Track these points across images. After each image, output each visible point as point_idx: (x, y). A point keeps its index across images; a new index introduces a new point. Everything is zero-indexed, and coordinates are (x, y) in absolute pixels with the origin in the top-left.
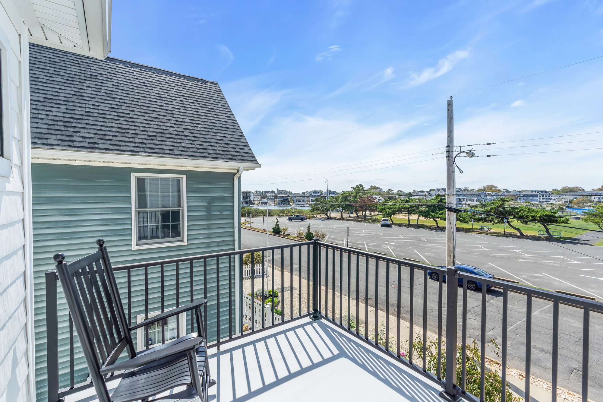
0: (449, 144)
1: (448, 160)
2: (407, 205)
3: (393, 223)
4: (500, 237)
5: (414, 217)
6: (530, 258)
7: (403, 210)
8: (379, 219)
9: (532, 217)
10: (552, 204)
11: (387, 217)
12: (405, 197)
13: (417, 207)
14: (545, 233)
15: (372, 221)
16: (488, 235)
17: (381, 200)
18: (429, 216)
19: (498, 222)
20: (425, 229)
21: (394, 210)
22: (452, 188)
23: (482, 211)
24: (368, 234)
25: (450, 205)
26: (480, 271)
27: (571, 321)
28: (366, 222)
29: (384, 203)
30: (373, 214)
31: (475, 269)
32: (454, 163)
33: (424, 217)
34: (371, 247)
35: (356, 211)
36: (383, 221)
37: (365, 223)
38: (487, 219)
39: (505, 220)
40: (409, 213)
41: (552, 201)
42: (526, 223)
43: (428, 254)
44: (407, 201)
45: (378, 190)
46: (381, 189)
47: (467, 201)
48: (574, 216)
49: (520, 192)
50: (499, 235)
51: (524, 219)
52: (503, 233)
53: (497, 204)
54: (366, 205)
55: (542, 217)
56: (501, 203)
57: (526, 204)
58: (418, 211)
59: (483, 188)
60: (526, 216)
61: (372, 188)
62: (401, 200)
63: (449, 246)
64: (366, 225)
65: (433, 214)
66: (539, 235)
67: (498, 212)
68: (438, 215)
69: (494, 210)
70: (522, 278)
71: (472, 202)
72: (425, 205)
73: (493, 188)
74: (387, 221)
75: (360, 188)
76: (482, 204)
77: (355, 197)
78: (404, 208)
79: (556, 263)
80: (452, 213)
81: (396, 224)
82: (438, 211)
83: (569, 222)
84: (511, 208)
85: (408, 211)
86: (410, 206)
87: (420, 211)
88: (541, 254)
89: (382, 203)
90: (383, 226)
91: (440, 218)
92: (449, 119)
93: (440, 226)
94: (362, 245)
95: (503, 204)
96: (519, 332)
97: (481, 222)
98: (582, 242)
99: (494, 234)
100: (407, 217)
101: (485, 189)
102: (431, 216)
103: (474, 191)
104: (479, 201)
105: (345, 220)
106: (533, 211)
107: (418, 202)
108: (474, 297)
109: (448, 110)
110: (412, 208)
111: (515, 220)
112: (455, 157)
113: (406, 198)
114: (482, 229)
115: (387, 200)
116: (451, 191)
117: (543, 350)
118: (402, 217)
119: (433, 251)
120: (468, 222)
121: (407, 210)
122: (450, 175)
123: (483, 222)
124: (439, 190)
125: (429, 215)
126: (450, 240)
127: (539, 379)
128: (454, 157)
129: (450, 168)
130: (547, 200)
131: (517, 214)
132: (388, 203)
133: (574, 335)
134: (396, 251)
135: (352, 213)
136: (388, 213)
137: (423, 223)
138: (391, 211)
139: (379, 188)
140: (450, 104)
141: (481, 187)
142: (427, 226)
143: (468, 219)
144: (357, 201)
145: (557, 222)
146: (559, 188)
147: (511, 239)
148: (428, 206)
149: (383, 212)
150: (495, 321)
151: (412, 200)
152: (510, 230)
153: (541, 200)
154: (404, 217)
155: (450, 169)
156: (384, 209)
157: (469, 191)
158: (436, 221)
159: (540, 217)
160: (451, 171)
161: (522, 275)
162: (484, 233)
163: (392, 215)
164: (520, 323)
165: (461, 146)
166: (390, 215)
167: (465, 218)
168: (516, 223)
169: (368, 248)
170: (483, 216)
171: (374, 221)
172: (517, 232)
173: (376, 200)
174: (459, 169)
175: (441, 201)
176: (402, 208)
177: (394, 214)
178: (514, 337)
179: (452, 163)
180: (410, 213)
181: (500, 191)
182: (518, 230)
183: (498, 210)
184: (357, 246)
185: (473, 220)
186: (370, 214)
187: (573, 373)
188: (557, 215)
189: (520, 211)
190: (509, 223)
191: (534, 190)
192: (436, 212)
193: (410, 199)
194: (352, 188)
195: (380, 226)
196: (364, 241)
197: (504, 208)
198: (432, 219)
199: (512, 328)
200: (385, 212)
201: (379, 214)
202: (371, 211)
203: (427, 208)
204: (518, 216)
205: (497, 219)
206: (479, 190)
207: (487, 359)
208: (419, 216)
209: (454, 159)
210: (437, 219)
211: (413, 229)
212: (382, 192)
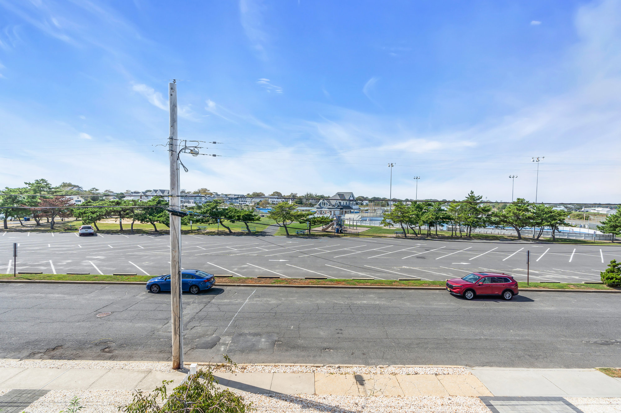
0: (172, 136)
1: (172, 155)
2: (118, 208)
3: (99, 231)
4: (215, 236)
5: (127, 222)
6: (238, 252)
7: (112, 213)
8: (76, 226)
9: (238, 216)
10: (247, 205)
11: (89, 223)
12: (116, 198)
13: (132, 210)
14: (246, 229)
15: (65, 230)
16: (205, 235)
17: (80, 201)
18: (146, 220)
19: (213, 222)
20: (141, 235)
21: (100, 214)
22: (176, 188)
23: (199, 213)
24: (58, 249)
25: (174, 208)
26: (202, 273)
27: (269, 299)
28: (54, 232)
29: (84, 205)
30: (66, 219)
31: (197, 272)
32: (178, 159)
33: (140, 221)
34: (61, 267)
35: (35, 217)
36: (82, 229)
37: (52, 233)
38: (204, 220)
39: (219, 221)
40: (120, 217)
41: (247, 203)
42: (233, 222)
43: (146, 263)
44: (118, 203)
45: (75, 189)
46: (80, 188)
47: (184, 203)
48: (261, 215)
49: (226, 195)
50: (214, 234)
51: (232, 218)
52: (217, 232)
53: (212, 206)
54: (53, 209)
55: (244, 216)
56: (215, 205)
57: (231, 206)
58: (132, 214)
59: (198, 191)
60: (234, 216)
61: (65, 185)
62: (110, 202)
63: (174, 256)
64: (53, 236)
65: (151, 217)
66: (242, 231)
67: (213, 213)
68: (156, 219)
69: (210, 211)
70: (234, 271)
71: (189, 204)
72: (141, 208)
73: (206, 191)
74: (90, 228)
75: (43, 185)
76: (198, 206)
77: (34, 197)
78: (114, 211)
79: (255, 253)
80: (177, 217)
81: (103, 232)
82: (156, 214)
83: (260, 220)
84: (223, 209)
85: (120, 215)
86: (123, 208)
87: (135, 215)
88: (245, 247)
89: (82, 206)
90: (82, 235)
91: (158, 222)
92: (172, 106)
93: (158, 229)
94: (45, 267)
95: (216, 206)
96: (237, 324)
97: (198, 224)
98: (267, 234)
99: (210, 233)
100: (118, 222)
101: (199, 192)
102: (148, 220)
103: (191, 193)
104: (195, 203)
105: (12, 231)
106: (238, 211)
107: (132, 204)
108: (197, 301)
109: (171, 95)
110: (125, 211)
111: (226, 220)
112: (180, 152)
113: (117, 200)
114: (199, 229)
115: (90, 202)
116: (175, 192)
117: (255, 334)
118: (112, 222)
119: (152, 258)
120: (187, 224)
121: (119, 213)
122: (174, 173)
123: (201, 223)
124: (156, 191)
125: (146, 218)
126: (174, 249)
127: (256, 364)
128: (178, 152)
129: (174, 164)
130: (244, 203)
131: (227, 214)
132: (90, 205)
133: (272, 311)
134: (103, 266)
135: (28, 220)
136: (90, 218)
137: (139, 228)
138: (95, 215)
139: (78, 186)
140: (173, 88)
141: (197, 190)
142: (144, 231)
143: (187, 221)
144: (36, 204)
145: (253, 220)
146: (251, 193)
147: (223, 237)
148: (145, 209)
149: (83, 217)
150: (217, 320)
151: (125, 202)
152: (222, 229)
153: (240, 202)
154: (114, 222)
155: (174, 166)
156: (85, 213)
157: (186, 193)
158: (154, 225)
159: (243, 216)
160: (175, 168)
161: (234, 268)
162: (201, 234)
163: (96, 220)
164: (237, 315)
165: (186, 141)
166: (94, 220)
167: (184, 220)
168: (226, 222)
169: (56, 270)
170: (201, 217)
171: (69, 229)
172: (227, 230)
173: (73, 202)
174: (184, 167)
175: (159, 202)
176: (111, 211)
177: (99, 219)
178: (234, 331)
179: (176, 159)
180: (122, 217)
181: (212, 194)
182: (228, 228)
183: (212, 211)
184: (37, 269)
185: (191, 221)
186: (62, 221)
187: (275, 345)
188: (253, 214)
189: (229, 212)
190: (221, 222)
191: (236, 194)
192: (154, 215)
193: (122, 200)
194: (26, 183)
195: (78, 236)
196: (50, 259)
197: (217, 209)
198: (149, 223)
199: (231, 323)
200: (86, 216)
201: (77, 220)
202: (63, 217)
203: (143, 210)
204: (228, 216)
205: (212, 220)
206: (195, 193)
207: (214, 366)
208: (134, 221)
209: (179, 154)
210: (155, 223)
211: (127, 236)
212: (83, 191)
